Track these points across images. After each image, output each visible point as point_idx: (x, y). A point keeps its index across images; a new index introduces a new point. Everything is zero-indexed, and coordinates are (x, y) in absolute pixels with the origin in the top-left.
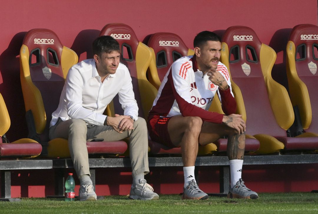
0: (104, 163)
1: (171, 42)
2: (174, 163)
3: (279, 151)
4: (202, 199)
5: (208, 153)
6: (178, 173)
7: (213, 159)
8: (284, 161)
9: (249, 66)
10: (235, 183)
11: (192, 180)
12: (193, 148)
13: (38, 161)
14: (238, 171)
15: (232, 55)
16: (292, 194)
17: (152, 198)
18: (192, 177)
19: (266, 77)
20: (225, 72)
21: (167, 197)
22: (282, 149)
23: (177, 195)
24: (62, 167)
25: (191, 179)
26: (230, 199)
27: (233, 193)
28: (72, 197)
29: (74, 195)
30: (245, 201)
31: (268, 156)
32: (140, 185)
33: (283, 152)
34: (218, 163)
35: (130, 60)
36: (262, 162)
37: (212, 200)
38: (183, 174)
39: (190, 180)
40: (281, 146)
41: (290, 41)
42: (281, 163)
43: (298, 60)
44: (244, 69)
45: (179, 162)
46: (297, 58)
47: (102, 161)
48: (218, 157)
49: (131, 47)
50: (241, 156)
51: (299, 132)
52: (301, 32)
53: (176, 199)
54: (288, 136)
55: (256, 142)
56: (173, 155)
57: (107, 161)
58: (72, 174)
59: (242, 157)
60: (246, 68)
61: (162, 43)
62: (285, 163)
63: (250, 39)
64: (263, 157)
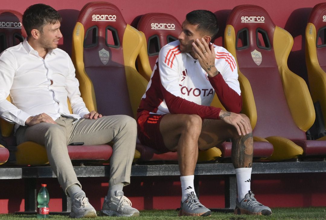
0: (84, 171)
1: (166, 24)
2: (169, 172)
3: (297, 157)
4: (204, 215)
5: (211, 159)
6: (175, 183)
7: (216, 166)
8: (302, 169)
9: (260, 54)
10: (243, 197)
11: (192, 192)
12: (192, 153)
13: (4, 169)
14: (246, 182)
15: (240, 41)
16: (313, 209)
17: (131, 215)
18: (191, 188)
19: (281, 67)
20: (230, 62)
21: (161, 213)
22: (300, 155)
23: (172, 210)
24: (34, 177)
25: (190, 191)
26: (238, 216)
27: (241, 208)
28: (45, 213)
29: (48, 210)
30: (255, 218)
31: (283, 163)
32: (116, 197)
33: (302, 158)
34: (222, 171)
35: (115, 46)
36: (276, 170)
37: (216, 216)
38: (180, 185)
39: (188, 193)
40: (300, 150)
41: (310, 23)
42: (299, 172)
43: (320, 46)
44: (255, 58)
45: (176, 170)
46: (318, 44)
47: (82, 169)
48: (223, 164)
49: (117, 31)
50: (249, 163)
51: (321, 133)
52: (323, 12)
53: (172, 216)
54: (308, 139)
55: (268, 146)
56: (168, 162)
57: (87, 169)
58: (46, 185)
59: (251, 165)
60: (257, 56)
61: (155, 26)
62: (304, 172)
63: (261, 21)
64: (278, 164)
